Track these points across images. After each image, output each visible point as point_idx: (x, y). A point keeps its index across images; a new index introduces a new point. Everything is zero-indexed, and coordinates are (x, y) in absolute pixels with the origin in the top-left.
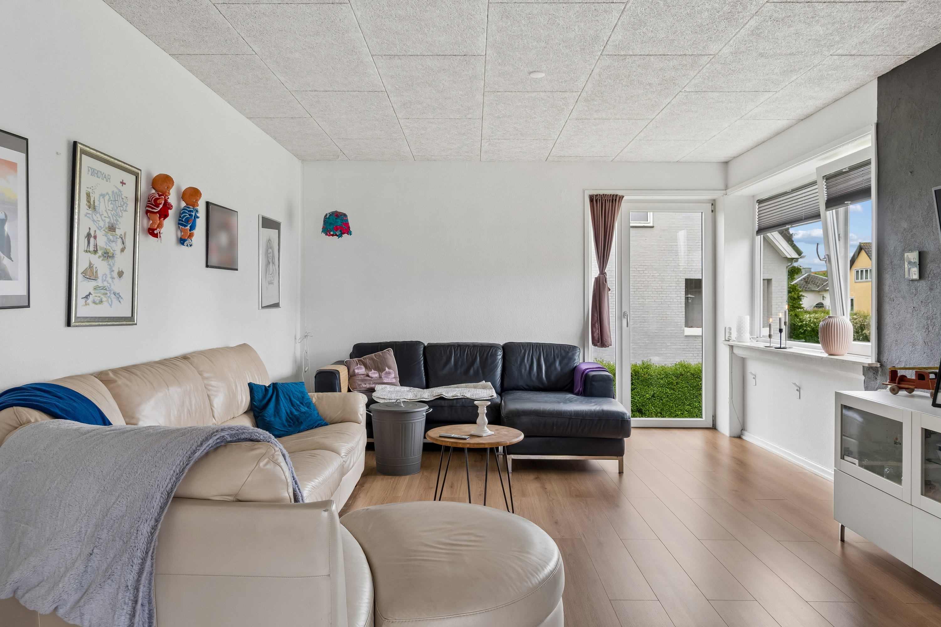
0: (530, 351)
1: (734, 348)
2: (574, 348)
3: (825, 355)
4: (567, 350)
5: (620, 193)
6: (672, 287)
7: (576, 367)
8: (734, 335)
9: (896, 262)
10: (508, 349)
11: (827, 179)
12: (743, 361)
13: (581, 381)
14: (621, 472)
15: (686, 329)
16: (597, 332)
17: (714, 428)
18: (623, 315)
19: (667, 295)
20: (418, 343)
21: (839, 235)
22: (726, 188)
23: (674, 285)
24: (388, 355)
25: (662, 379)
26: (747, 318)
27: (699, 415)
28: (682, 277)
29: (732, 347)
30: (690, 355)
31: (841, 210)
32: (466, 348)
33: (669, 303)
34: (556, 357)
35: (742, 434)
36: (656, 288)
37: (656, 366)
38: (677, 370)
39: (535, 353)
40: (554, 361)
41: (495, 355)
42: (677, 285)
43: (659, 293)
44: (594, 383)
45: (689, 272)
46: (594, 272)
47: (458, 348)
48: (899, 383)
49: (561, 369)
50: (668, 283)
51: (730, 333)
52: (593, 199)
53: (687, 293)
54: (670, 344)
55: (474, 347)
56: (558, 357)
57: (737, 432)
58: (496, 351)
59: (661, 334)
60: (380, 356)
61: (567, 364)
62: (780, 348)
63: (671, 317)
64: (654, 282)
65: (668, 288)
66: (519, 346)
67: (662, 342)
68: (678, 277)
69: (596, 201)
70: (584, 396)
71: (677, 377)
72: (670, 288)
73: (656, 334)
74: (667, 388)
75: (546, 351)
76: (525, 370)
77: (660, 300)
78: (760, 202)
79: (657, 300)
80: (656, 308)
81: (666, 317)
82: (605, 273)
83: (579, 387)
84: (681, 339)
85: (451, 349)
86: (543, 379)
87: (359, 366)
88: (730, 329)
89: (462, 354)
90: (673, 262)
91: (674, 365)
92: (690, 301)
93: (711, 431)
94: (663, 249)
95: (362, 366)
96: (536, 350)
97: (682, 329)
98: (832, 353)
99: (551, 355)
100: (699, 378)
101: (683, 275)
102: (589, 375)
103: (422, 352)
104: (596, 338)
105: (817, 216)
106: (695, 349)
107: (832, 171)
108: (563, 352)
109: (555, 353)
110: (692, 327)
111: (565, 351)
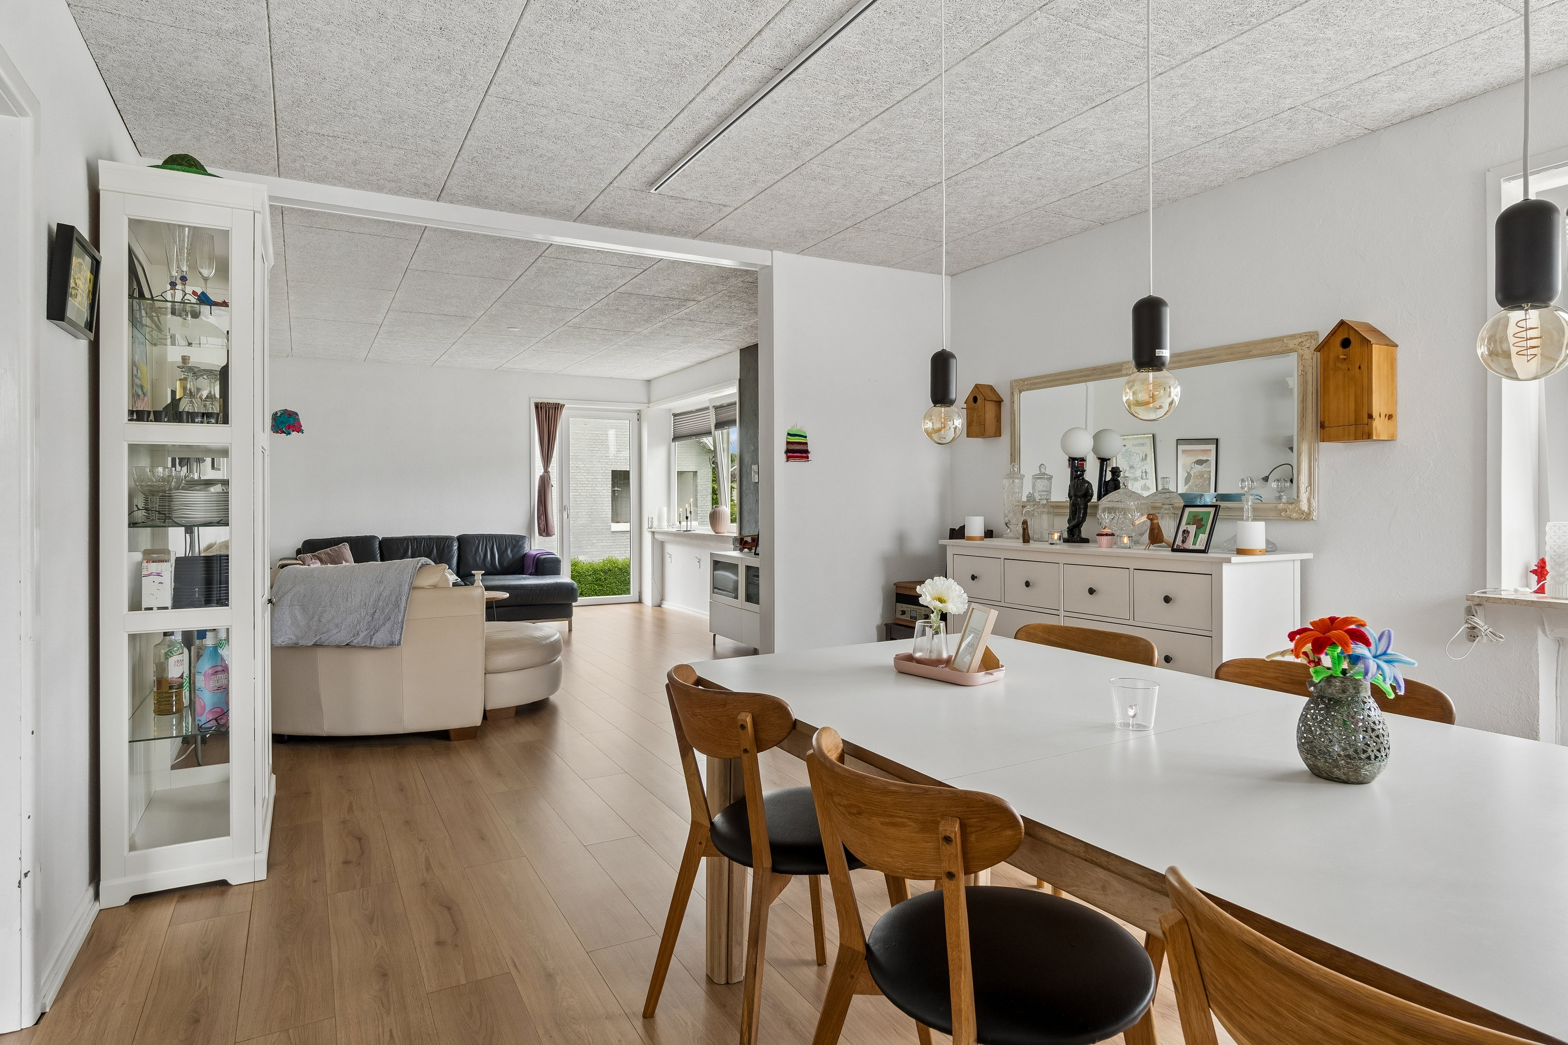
0: (483, 541)
1: (655, 533)
2: (523, 537)
3: (714, 533)
4: (518, 539)
5: (561, 402)
6: (598, 480)
7: (526, 554)
8: (655, 524)
9: (748, 471)
10: (462, 540)
11: (715, 409)
12: (662, 544)
13: (533, 565)
14: (570, 630)
15: (613, 525)
16: (543, 523)
17: (640, 601)
18: (563, 508)
19: (593, 488)
20: (374, 537)
21: (723, 448)
22: (649, 402)
23: (600, 477)
24: (345, 550)
25: (590, 576)
26: (665, 509)
27: (627, 591)
28: (608, 469)
29: (653, 533)
30: (617, 552)
31: (725, 431)
32: (422, 541)
33: (595, 497)
34: (508, 546)
35: (661, 603)
36: (581, 480)
37: (584, 563)
38: (605, 566)
39: (488, 543)
40: (506, 549)
41: (451, 546)
42: (603, 477)
43: (584, 485)
44: (545, 564)
45: (615, 463)
46: (539, 471)
47: (414, 541)
48: (744, 545)
49: (512, 556)
50: (594, 474)
51: (652, 522)
52: (538, 406)
53: (613, 486)
54: (596, 541)
55: (430, 539)
56: (509, 546)
57: (658, 602)
58: (452, 542)
59: (586, 531)
60: (336, 550)
61: (518, 551)
62: (687, 531)
63: (597, 512)
64: (579, 474)
65: (594, 480)
66: (473, 537)
67: (588, 539)
68: (604, 468)
69: (541, 408)
70: (536, 575)
71: (605, 573)
72: (596, 480)
73: (581, 531)
74: (595, 584)
75: (499, 541)
76: (480, 559)
77: (585, 494)
78: (675, 415)
79: (582, 494)
80: (581, 502)
81: (592, 512)
82: (549, 472)
83: (531, 570)
84: (607, 535)
85: (408, 542)
86: (496, 566)
87: (313, 560)
88: (652, 518)
89: (419, 546)
90: (599, 452)
91: (602, 561)
92: (616, 494)
93: (638, 604)
94: (588, 438)
95: (318, 561)
96: (489, 540)
97: (609, 525)
98: (717, 531)
99: (503, 544)
100: (627, 573)
101: (609, 466)
102: (540, 559)
103: (377, 546)
104: (542, 529)
105: (709, 433)
106: (622, 546)
107: (718, 404)
108: (513, 541)
109: (507, 543)
110: (619, 522)
111: (515, 540)
